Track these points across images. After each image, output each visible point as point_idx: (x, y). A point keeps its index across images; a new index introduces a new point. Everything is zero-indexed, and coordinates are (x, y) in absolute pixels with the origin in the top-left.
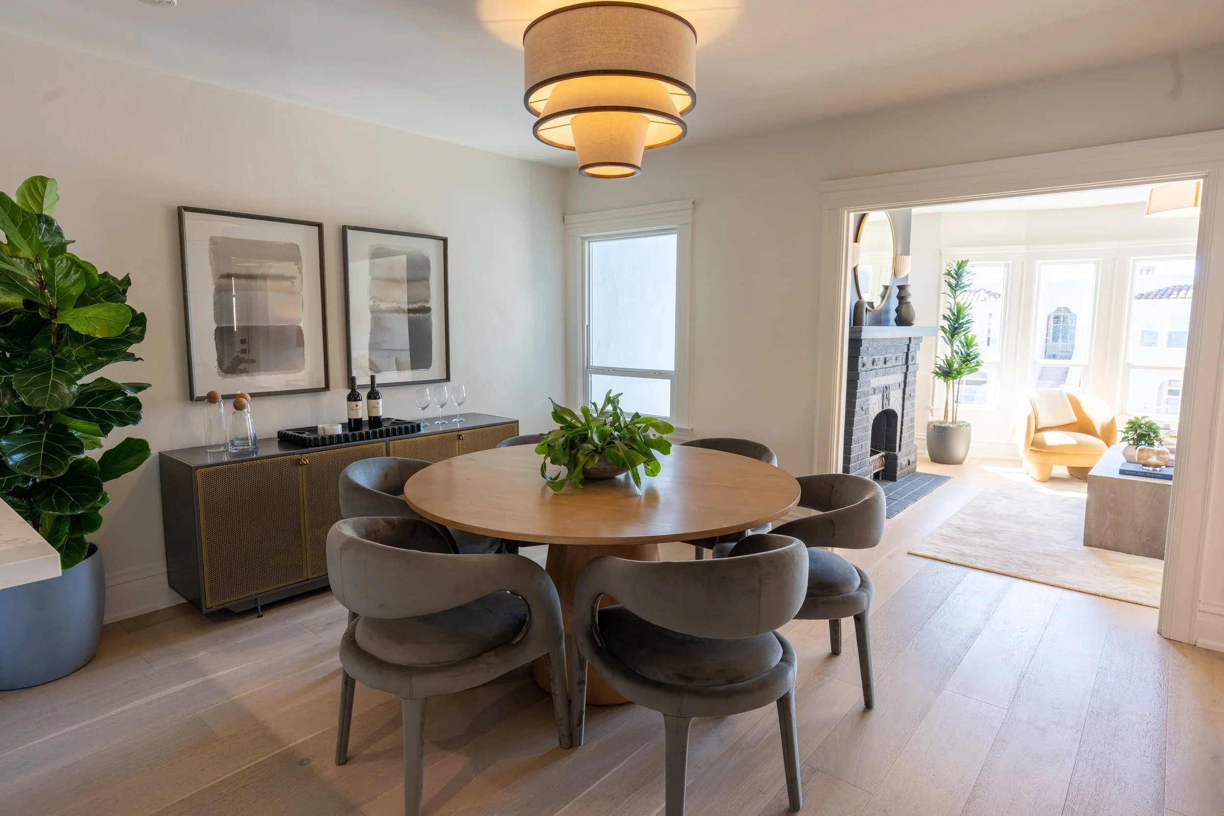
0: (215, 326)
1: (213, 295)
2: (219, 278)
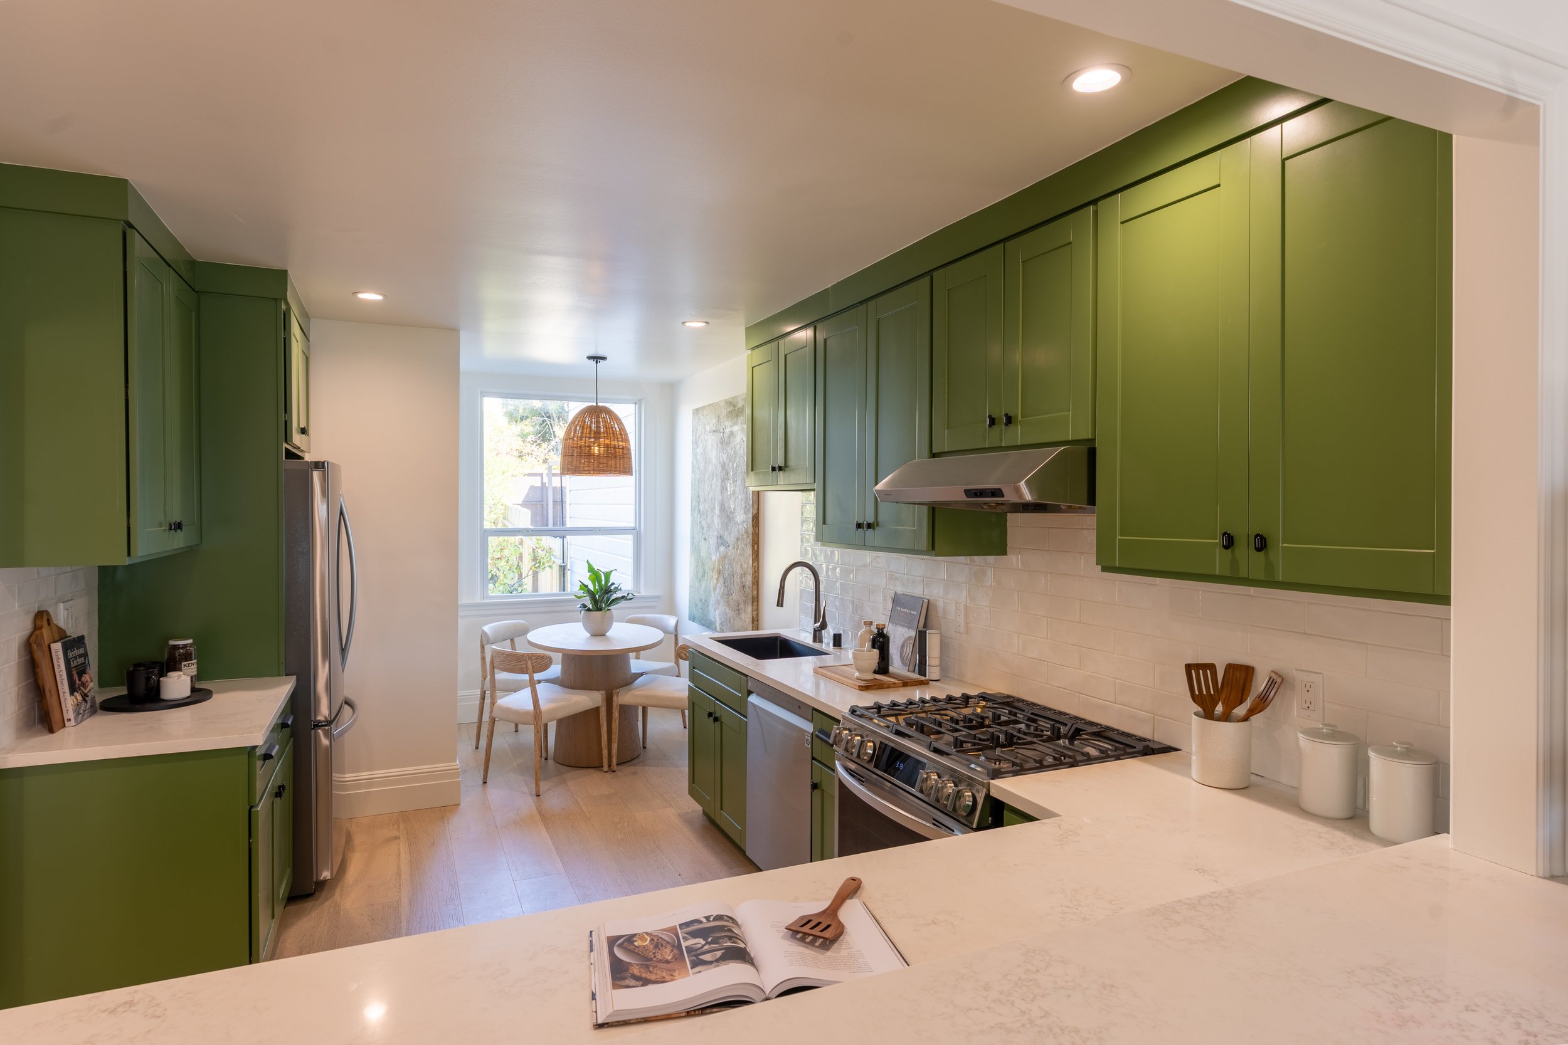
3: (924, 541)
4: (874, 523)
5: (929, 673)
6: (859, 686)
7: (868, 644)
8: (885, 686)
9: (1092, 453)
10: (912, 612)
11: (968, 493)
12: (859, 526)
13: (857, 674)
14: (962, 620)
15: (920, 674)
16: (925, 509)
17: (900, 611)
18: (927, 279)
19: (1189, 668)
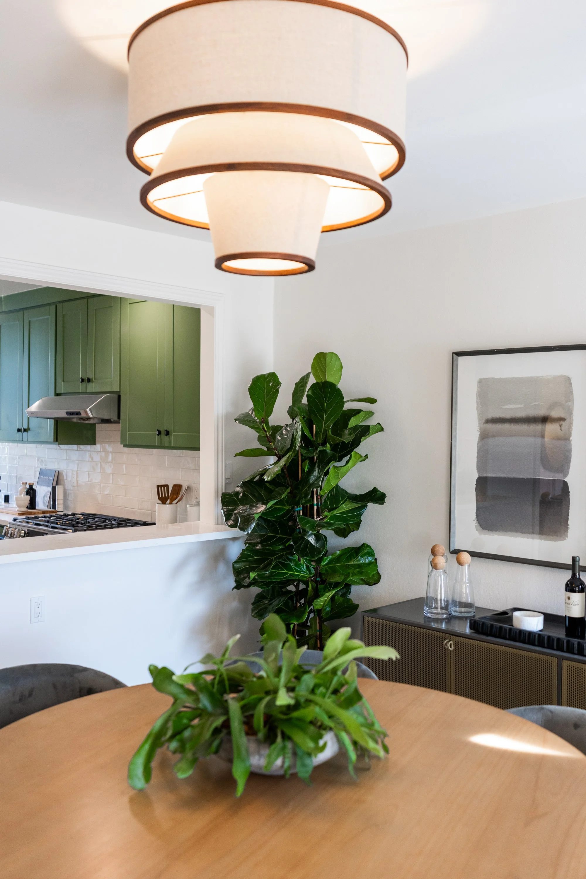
0: (476, 476)
1: (477, 443)
2: (484, 423)
3: (52, 438)
4: (27, 429)
5: (58, 508)
6: (19, 513)
7: (24, 493)
8: (33, 513)
9: (119, 397)
10: (50, 478)
11: (68, 413)
12: (19, 430)
13: (18, 509)
14: (74, 479)
15: (53, 509)
16: (53, 421)
17: (43, 478)
18: (54, 307)
19: (158, 486)
